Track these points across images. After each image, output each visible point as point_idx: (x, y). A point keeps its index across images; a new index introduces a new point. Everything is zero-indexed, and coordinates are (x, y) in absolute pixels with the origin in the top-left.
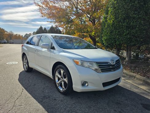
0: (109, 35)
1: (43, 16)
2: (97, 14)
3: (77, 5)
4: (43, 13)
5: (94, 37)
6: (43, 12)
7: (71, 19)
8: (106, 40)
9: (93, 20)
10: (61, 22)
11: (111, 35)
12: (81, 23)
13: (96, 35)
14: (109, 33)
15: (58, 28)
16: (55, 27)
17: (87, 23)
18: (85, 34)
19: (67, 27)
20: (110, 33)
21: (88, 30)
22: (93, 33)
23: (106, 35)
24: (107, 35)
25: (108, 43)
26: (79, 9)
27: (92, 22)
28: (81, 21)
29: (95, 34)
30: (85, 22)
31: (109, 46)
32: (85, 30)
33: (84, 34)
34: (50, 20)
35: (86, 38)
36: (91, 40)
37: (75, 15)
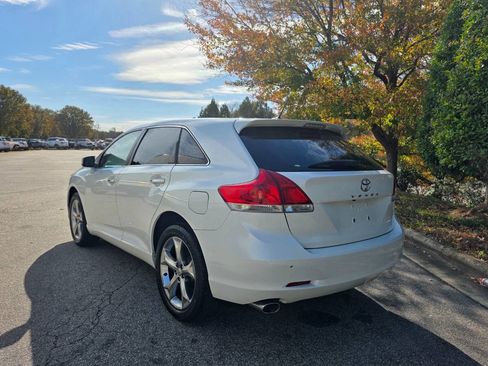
0: (464, 125)
1: (211, 66)
2: (405, 51)
3: (330, 23)
4: (213, 55)
5: (391, 134)
6: (215, 51)
7: (306, 71)
8: (449, 145)
9: (387, 73)
10: (272, 82)
11: (473, 120)
12: (344, 81)
13: (399, 124)
14: (468, 116)
15: (266, 105)
16: (256, 100)
17: (363, 82)
18: (356, 123)
19: (290, 101)
20: (472, 114)
21: (367, 110)
22: (387, 120)
23: (449, 121)
24: (456, 123)
25: (457, 159)
26: (336, 38)
27: (383, 78)
28: (341, 76)
29: (395, 122)
30: (356, 79)
31: (462, 169)
32: (358, 109)
33: (353, 121)
34: (235, 78)
35: (359, 135)
36: (377, 144)
37: (319, 55)
